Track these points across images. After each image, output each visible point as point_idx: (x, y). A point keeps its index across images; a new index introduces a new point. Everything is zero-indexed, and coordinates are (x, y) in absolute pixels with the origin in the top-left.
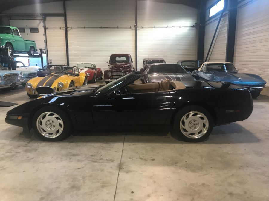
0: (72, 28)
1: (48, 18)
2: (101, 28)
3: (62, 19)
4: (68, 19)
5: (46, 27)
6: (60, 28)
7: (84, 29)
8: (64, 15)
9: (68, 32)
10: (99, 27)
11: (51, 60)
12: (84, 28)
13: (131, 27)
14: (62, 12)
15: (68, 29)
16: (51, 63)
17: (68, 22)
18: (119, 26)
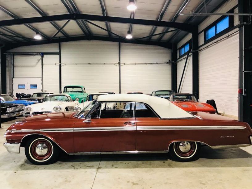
0: (65, 64)
1: (45, 56)
2: (90, 64)
3: (58, 56)
4: (62, 57)
5: (43, 63)
6: (55, 64)
7: (76, 65)
8: (59, 54)
13: (115, 64)
14: (58, 51)
15: (62, 65)
17: (62, 59)
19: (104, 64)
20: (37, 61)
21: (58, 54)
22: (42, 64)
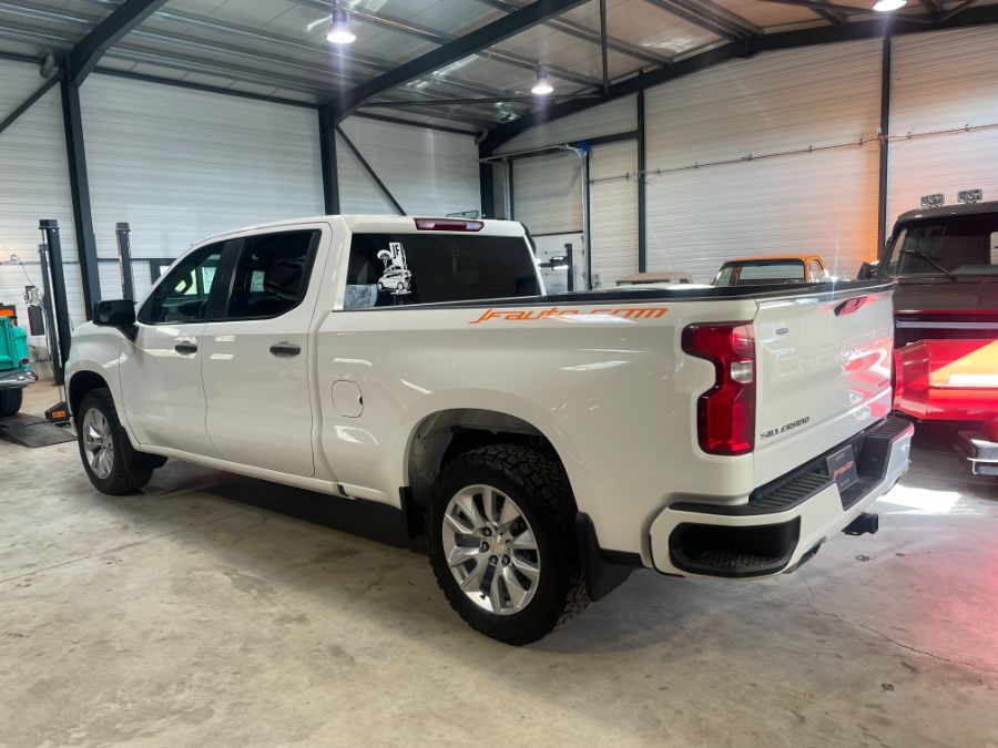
0: (659, 172)
1: (597, 151)
2: (750, 159)
3: (633, 145)
4: (649, 144)
5: (591, 178)
6: (627, 177)
7: (696, 171)
8: (639, 135)
9: (648, 188)
10: (744, 160)
11: (597, 276)
12: (696, 167)
13: (861, 143)
14: (632, 126)
15: (648, 178)
16: (597, 284)
17: (649, 155)
18: (814, 146)
19: (811, 151)
20: (572, 174)
21: (636, 137)
22: (588, 183)
